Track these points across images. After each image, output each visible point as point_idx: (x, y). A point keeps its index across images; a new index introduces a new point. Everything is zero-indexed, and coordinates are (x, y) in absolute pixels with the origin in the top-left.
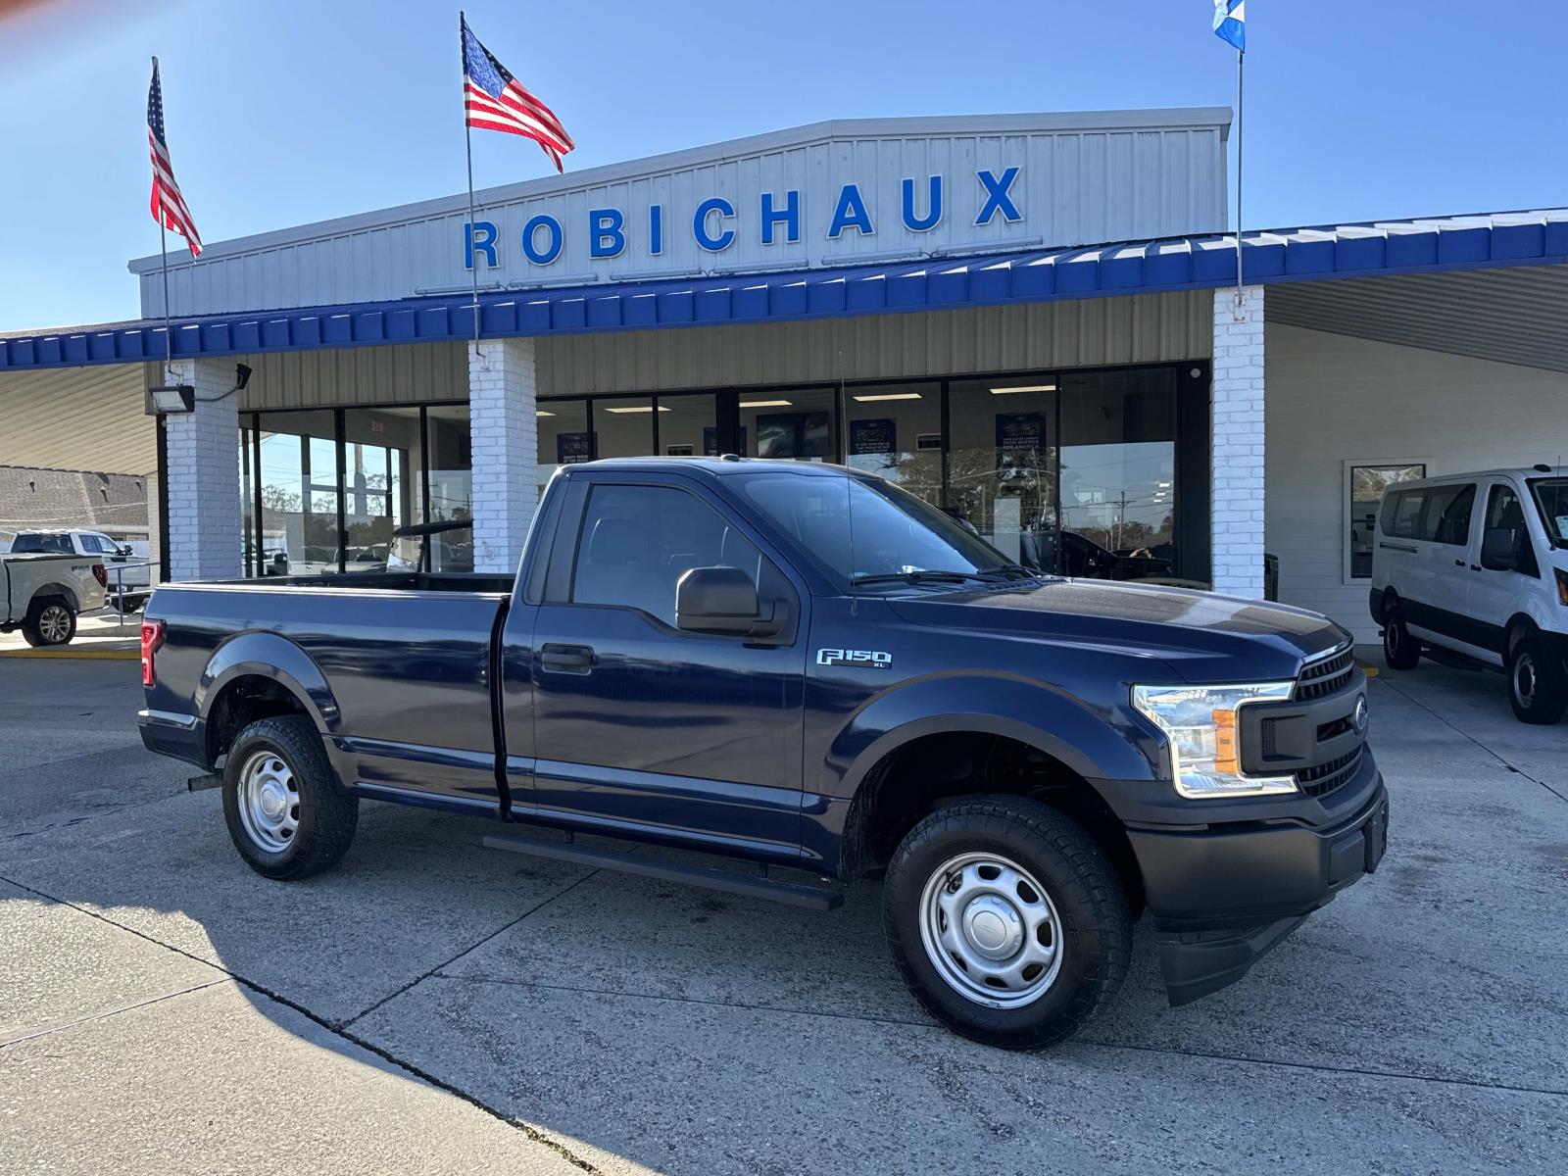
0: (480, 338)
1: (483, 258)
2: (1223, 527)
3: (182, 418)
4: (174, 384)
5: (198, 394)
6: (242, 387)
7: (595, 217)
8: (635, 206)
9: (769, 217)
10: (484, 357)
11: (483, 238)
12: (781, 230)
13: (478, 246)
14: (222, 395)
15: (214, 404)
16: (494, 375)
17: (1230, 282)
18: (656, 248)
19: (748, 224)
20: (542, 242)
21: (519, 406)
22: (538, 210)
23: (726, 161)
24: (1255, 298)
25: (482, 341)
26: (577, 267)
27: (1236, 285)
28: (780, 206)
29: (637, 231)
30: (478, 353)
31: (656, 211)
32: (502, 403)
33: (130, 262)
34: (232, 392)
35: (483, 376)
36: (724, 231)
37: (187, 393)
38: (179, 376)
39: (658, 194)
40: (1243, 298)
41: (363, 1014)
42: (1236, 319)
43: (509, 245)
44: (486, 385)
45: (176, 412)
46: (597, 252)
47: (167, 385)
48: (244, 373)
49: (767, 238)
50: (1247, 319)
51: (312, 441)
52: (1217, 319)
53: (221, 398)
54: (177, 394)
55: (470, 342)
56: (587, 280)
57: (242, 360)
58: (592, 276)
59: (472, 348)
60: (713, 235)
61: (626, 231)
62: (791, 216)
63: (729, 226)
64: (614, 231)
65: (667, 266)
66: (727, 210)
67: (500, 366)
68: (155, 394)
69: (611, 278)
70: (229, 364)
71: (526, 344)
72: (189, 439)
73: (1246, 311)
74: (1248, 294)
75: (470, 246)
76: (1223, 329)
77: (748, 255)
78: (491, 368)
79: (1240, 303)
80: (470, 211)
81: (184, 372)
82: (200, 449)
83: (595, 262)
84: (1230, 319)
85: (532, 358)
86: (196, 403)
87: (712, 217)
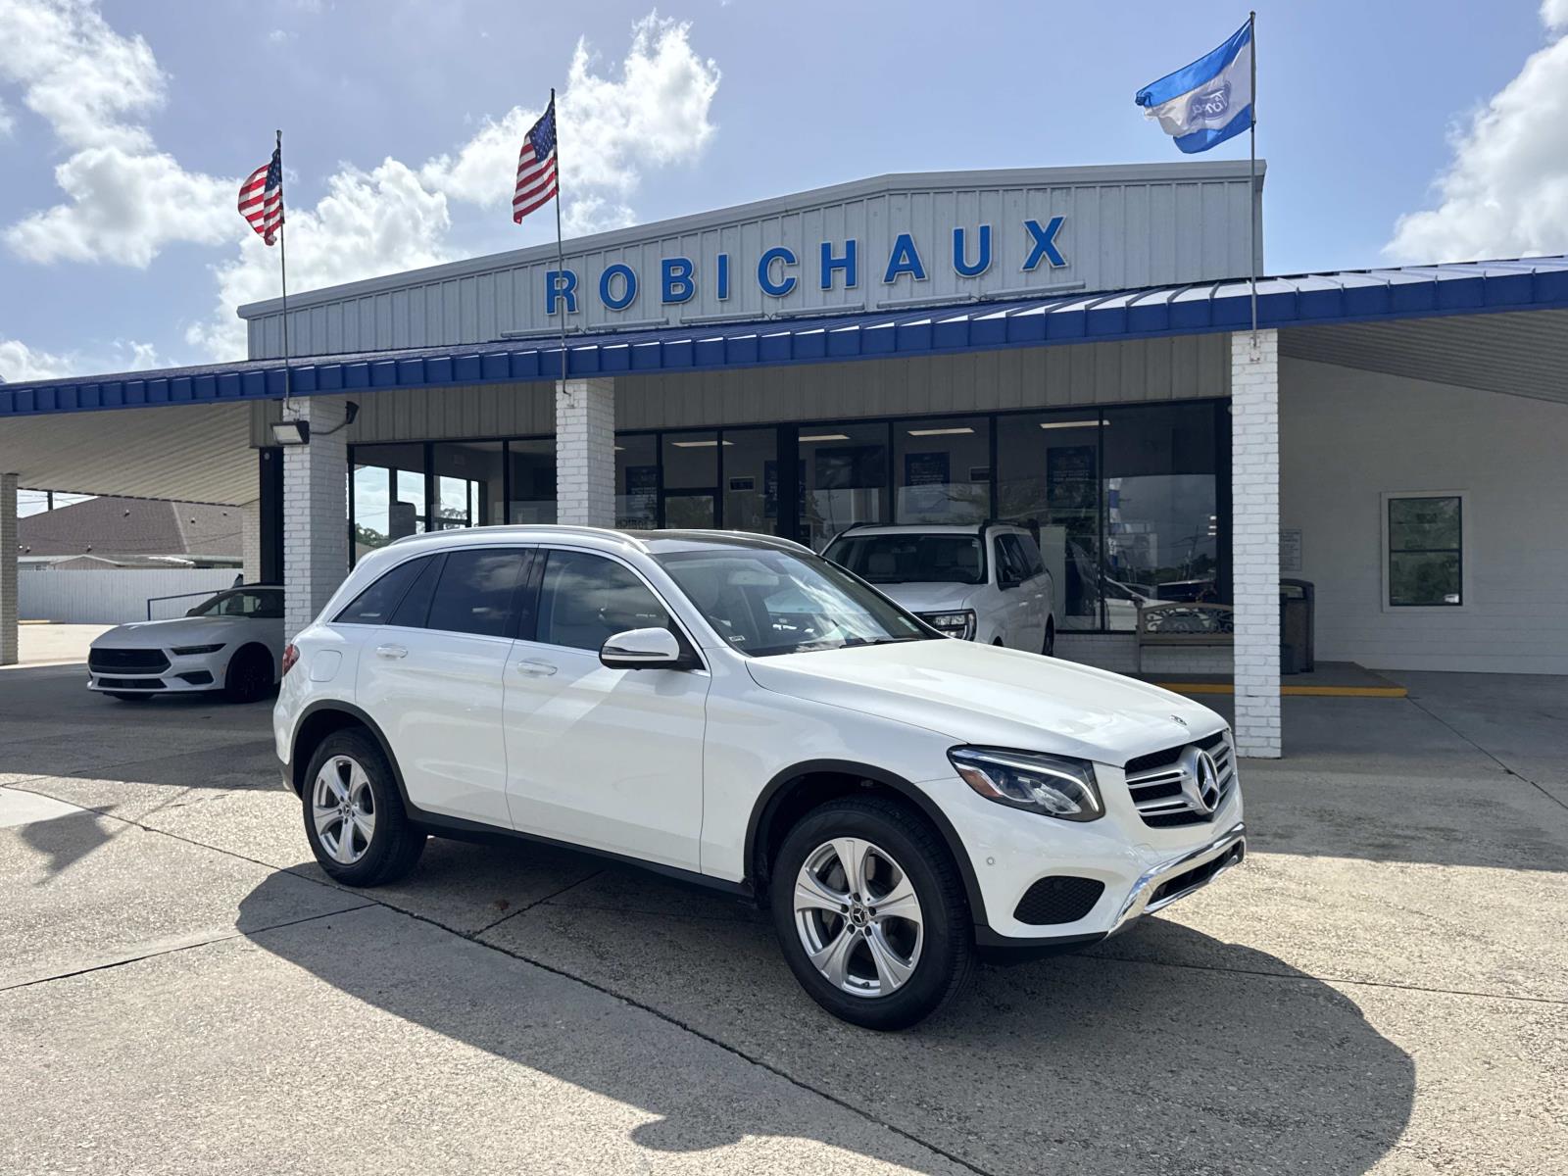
0: (567, 378)
1: (563, 304)
2: (1241, 548)
3: (299, 450)
4: (291, 420)
5: (311, 428)
6: (350, 422)
7: (667, 265)
8: (703, 257)
9: (828, 264)
10: (570, 395)
11: (563, 285)
12: (840, 277)
13: (561, 292)
14: (332, 429)
15: (327, 437)
16: (577, 412)
17: (1246, 326)
18: (723, 293)
19: (809, 270)
20: (618, 289)
21: (600, 440)
22: (614, 260)
23: (790, 213)
24: (1270, 341)
25: (568, 381)
26: (650, 310)
27: (1251, 329)
28: (840, 254)
29: (706, 279)
30: (565, 392)
31: (723, 259)
32: (585, 436)
33: (240, 308)
34: (342, 426)
35: (569, 412)
36: (786, 278)
37: (303, 427)
38: (296, 411)
39: (727, 243)
40: (1258, 341)
41: (488, 927)
42: (1252, 360)
43: (588, 294)
44: (569, 421)
45: (292, 444)
46: (669, 299)
47: (285, 419)
48: (352, 409)
49: (826, 285)
50: (1262, 359)
51: (401, 472)
52: (1235, 360)
53: (333, 431)
54: (294, 429)
55: (557, 381)
56: (659, 323)
57: (355, 398)
58: (664, 320)
59: (559, 389)
60: (777, 281)
61: (696, 277)
62: (849, 263)
63: (791, 273)
64: (684, 279)
65: (731, 311)
66: (790, 259)
67: (584, 403)
68: (276, 428)
69: (681, 322)
70: (340, 401)
71: (608, 383)
72: (303, 468)
73: (1261, 353)
74: (1262, 337)
75: (551, 294)
76: (1240, 368)
77: (810, 299)
78: (576, 405)
79: (1255, 345)
80: (551, 260)
81: (301, 408)
82: (312, 477)
83: (667, 308)
84: (1247, 360)
85: (612, 396)
86: (311, 436)
87: (775, 264)
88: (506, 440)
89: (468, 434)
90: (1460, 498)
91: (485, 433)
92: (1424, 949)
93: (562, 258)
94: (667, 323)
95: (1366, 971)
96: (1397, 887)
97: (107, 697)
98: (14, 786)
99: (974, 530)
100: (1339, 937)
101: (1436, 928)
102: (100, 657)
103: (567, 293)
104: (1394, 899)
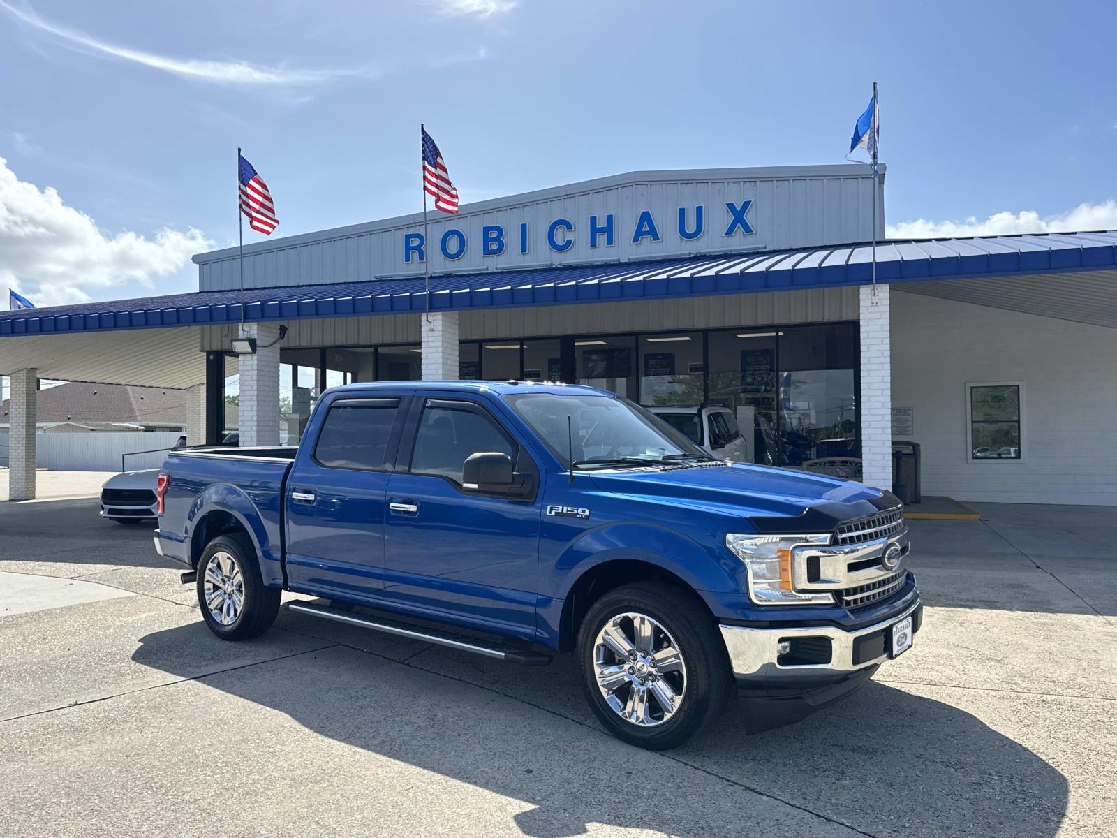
0: (429, 311)
1: (415, 256)
2: (867, 424)
3: (249, 357)
4: (244, 337)
5: (258, 343)
6: (282, 339)
7: (487, 230)
8: (510, 225)
9: (595, 231)
10: (431, 322)
11: (416, 243)
12: (602, 239)
13: (414, 248)
14: (270, 344)
15: (267, 349)
16: (436, 333)
17: (868, 281)
18: (524, 249)
19: (581, 234)
20: (453, 246)
21: (449, 351)
22: (451, 226)
23: (569, 196)
24: (883, 291)
25: (429, 314)
26: (474, 261)
27: (872, 284)
28: (602, 223)
29: (512, 239)
30: (427, 321)
31: (524, 227)
32: (440, 349)
33: (193, 256)
34: (277, 341)
35: (430, 334)
36: (566, 239)
37: (253, 343)
38: (247, 332)
39: (526, 216)
40: (876, 291)
41: (411, 657)
42: (873, 304)
43: (433, 248)
44: (431, 339)
45: (245, 354)
46: (487, 252)
47: (240, 337)
48: (283, 330)
49: (593, 243)
50: (879, 303)
51: (328, 371)
52: (862, 303)
53: (272, 345)
54: (247, 343)
55: (423, 314)
56: (482, 270)
57: (284, 323)
58: (485, 267)
59: (424, 318)
60: (560, 241)
61: (505, 238)
62: (609, 230)
63: (570, 236)
64: (498, 239)
65: (529, 261)
66: (569, 226)
67: (440, 328)
68: (234, 343)
69: (497, 269)
70: (276, 325)
71: (454, 315)
72: (252, 370)
73: (879, 299)
74: (879, 289)
75: (408, 249)
76: (866, 309)
77: (582, 254)
78: (434, 329)
79: (875, 294)
80: (409, 226)
81: (251, 329)
82: (258, 375)
83: (486, 259)
84: (869, 303)
85: (457, 323)
86: (258, 348)
87: (559, 230)
88: (376, 347)
89: (350, 342)
90: (1018, 386)
91: (362, 342)
92: (967, 667)
93: (415, 224)
94: (487, 269)
95: (931, 678)
96: (956, 634)
97: (112, 521)
98: (80, 578)
99: (694, 410)
100: (917, 661)
101: (976, 656)
102: (110, 495)
103: (418, 248)
104: (953, 640)
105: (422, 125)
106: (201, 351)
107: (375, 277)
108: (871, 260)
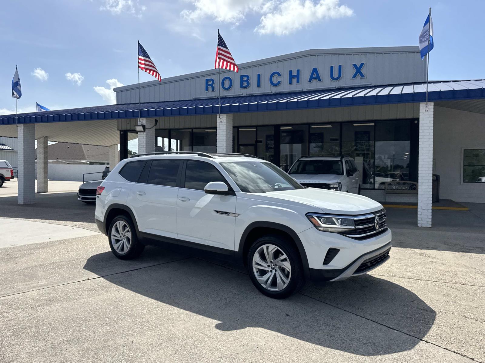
0: (220, 114)
1: (210, 89)
2: (421, 166)
3: (142, 133)
4: (140, 124)
5: (146, 127)
6: (156, 125)
7: (242, 77)
8: (253, 74)
9: (291, 77)
10: (221, 118)
11: (211, 83)
12: (294, 80)
13: (210, 85)
15: (150, 130)
16: (223, 123)
17: (424, 101)
18: (259, 86)
19: (285, 78)
20: (227, 84)
21: (229, 131)
22: (226, 75)
23: (280, 61)
24: (431, 105)
25: (221, 114)
26: (236, 91)
27: (426, 102)
28: (295, 73)
29: (254, 81)
30: (220, 118)
31: (259, 75)
32: (225, 131)
33: (114, 88)
34: (154, 126)
35: (221, 123)
36: (278, 81)
37: (144, 127)
38: (142, 122)
39: (260, 70)
40: (428, 105)
42: (426, 111)
43: (217, 85)
44: (221, 126)
45: (140, 132)
46: (242, 87)
47: (138, 124)
48: (156, 121)
49: (290, 83)
50: (429, 111)
51: (171, 140)
52: (421, 111)
53: (152, 128)
54: (141, 127)
55: (217, 115)
56: (240, 95)
57: (157, 118)
58: (241, 94)
59: (218, 116)
60: (275, 82)
61: (250, 81)
62: (298, 76)
63: (280, 79)
64: (247, 81)
65: (261, 91)
66: (279, 75)
67: (225, 121)
68: (136, 127)
69: (247, 94)
70: (153, 119)
71: (231, 115)
72: (144, 139)
73: (428, 109)
75: (207, 85)
76: (422, 113)
77: (285, 87)
78: (223, 121)
79: (427, 106)
80: (207, 75)
81: (143, 121)
82: (146, 141)
83: (241, 90)
84: (424, 111)
85: (232, 119)
86: (146, 129)
87: (275, 77)
88: (192, 129)
89: (181, 127)
91: (187, 127)
92: (476, 277)
93: (210, 75)
94: (242, 95)
95: (461, 281)
96: (468, 262)
97: (83, 202)
98: (76, 226)
99: (339, 159)
100: (453, 273)
101: (479, 272)
102: (82, 191)
103: (211, 85)
104: (467, 265)
105: (218, 30)
106: (117, 130)
107: (193, 98)
108: (425, 91)
